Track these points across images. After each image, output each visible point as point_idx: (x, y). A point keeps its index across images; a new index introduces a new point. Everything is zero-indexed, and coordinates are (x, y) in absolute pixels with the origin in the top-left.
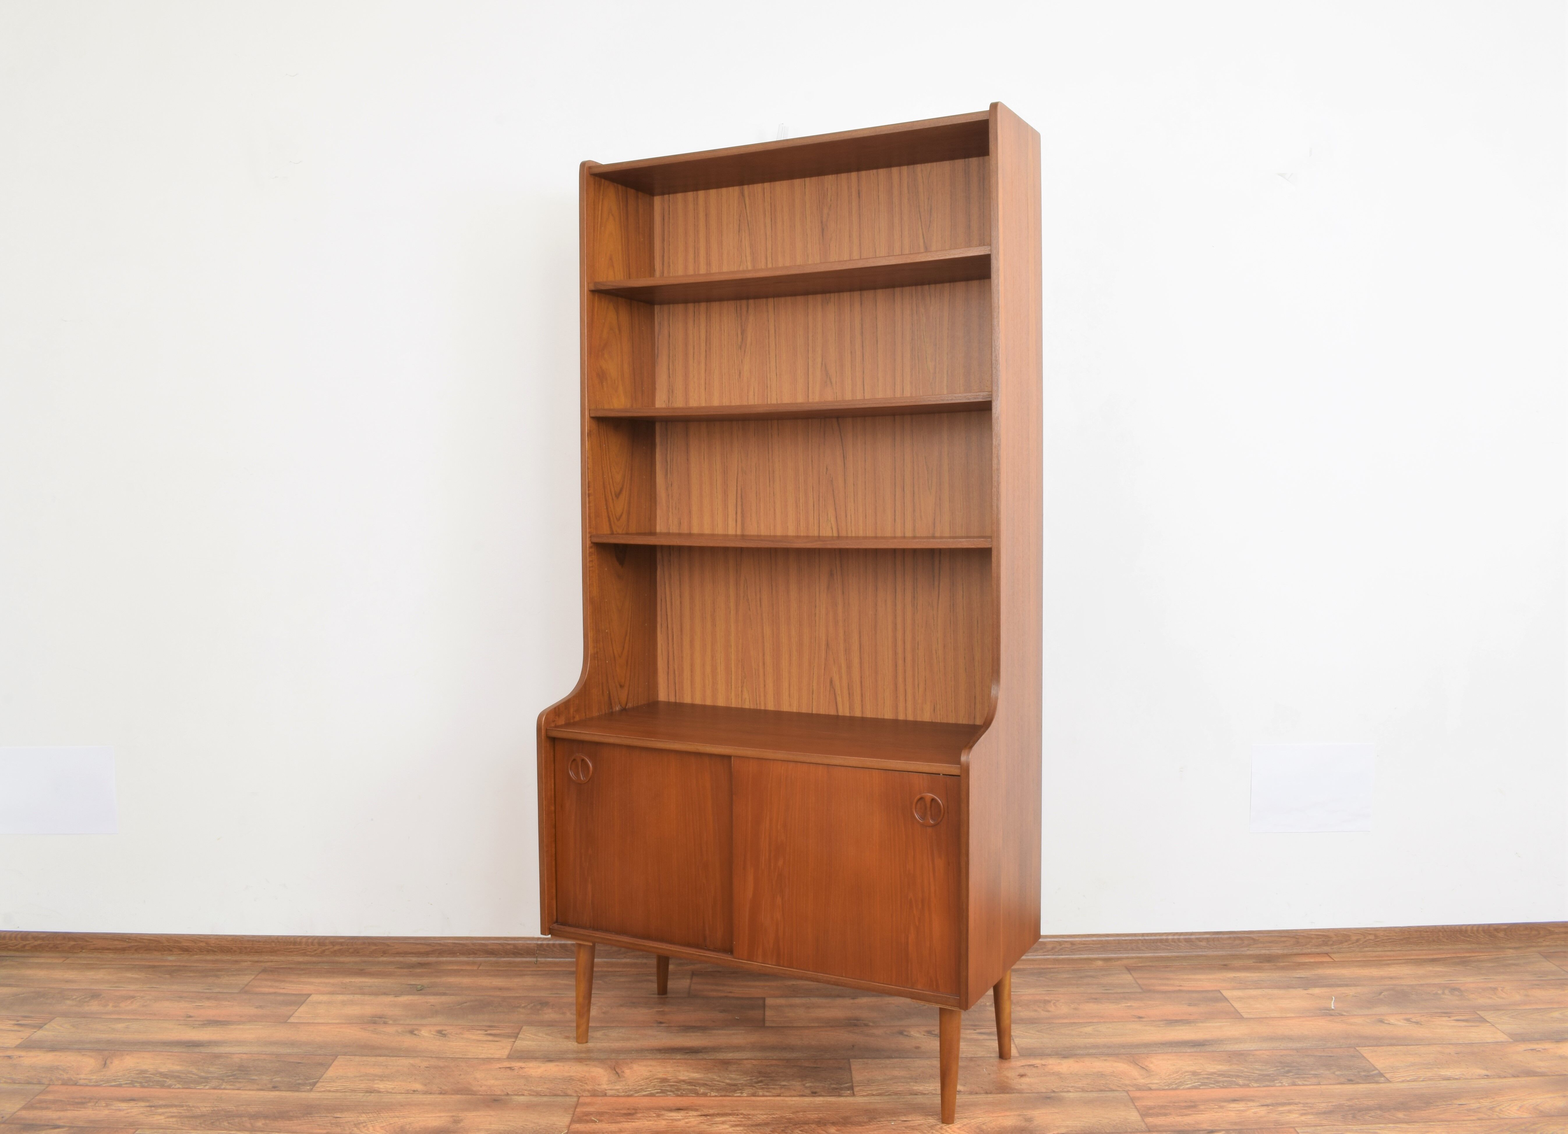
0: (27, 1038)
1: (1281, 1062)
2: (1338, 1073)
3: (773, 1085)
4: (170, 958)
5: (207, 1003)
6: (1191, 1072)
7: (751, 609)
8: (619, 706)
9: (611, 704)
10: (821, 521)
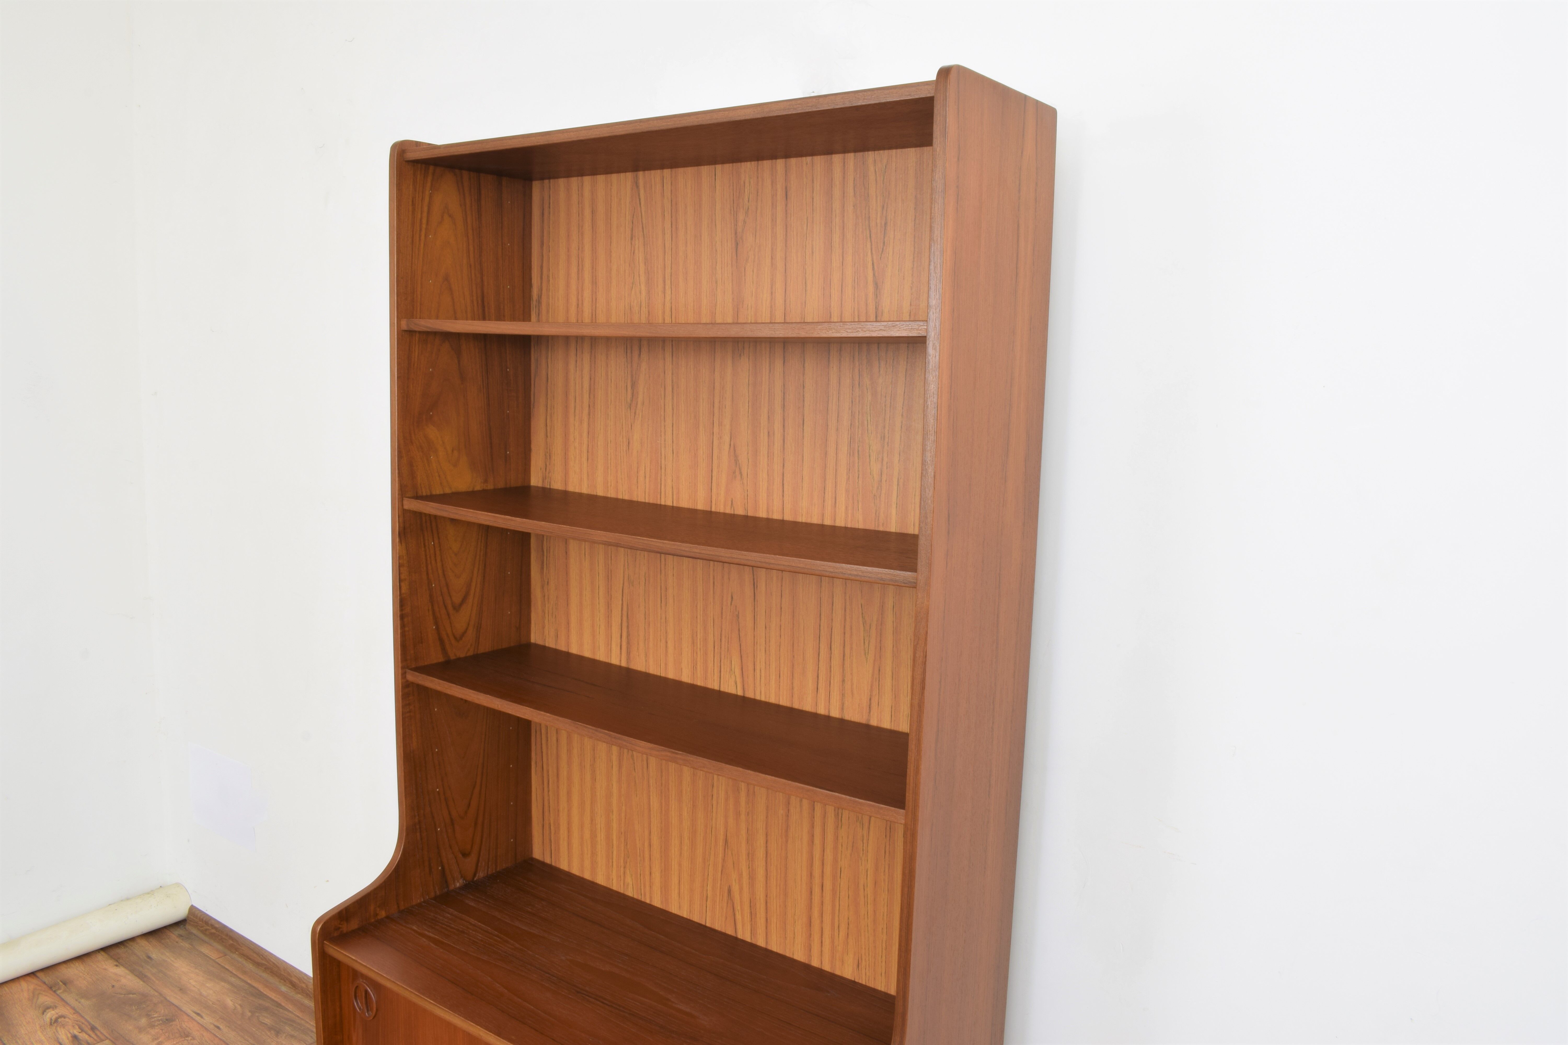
7: (636, 770)
8: (461, 881)
9: (446, 882)
10: (722, 670)
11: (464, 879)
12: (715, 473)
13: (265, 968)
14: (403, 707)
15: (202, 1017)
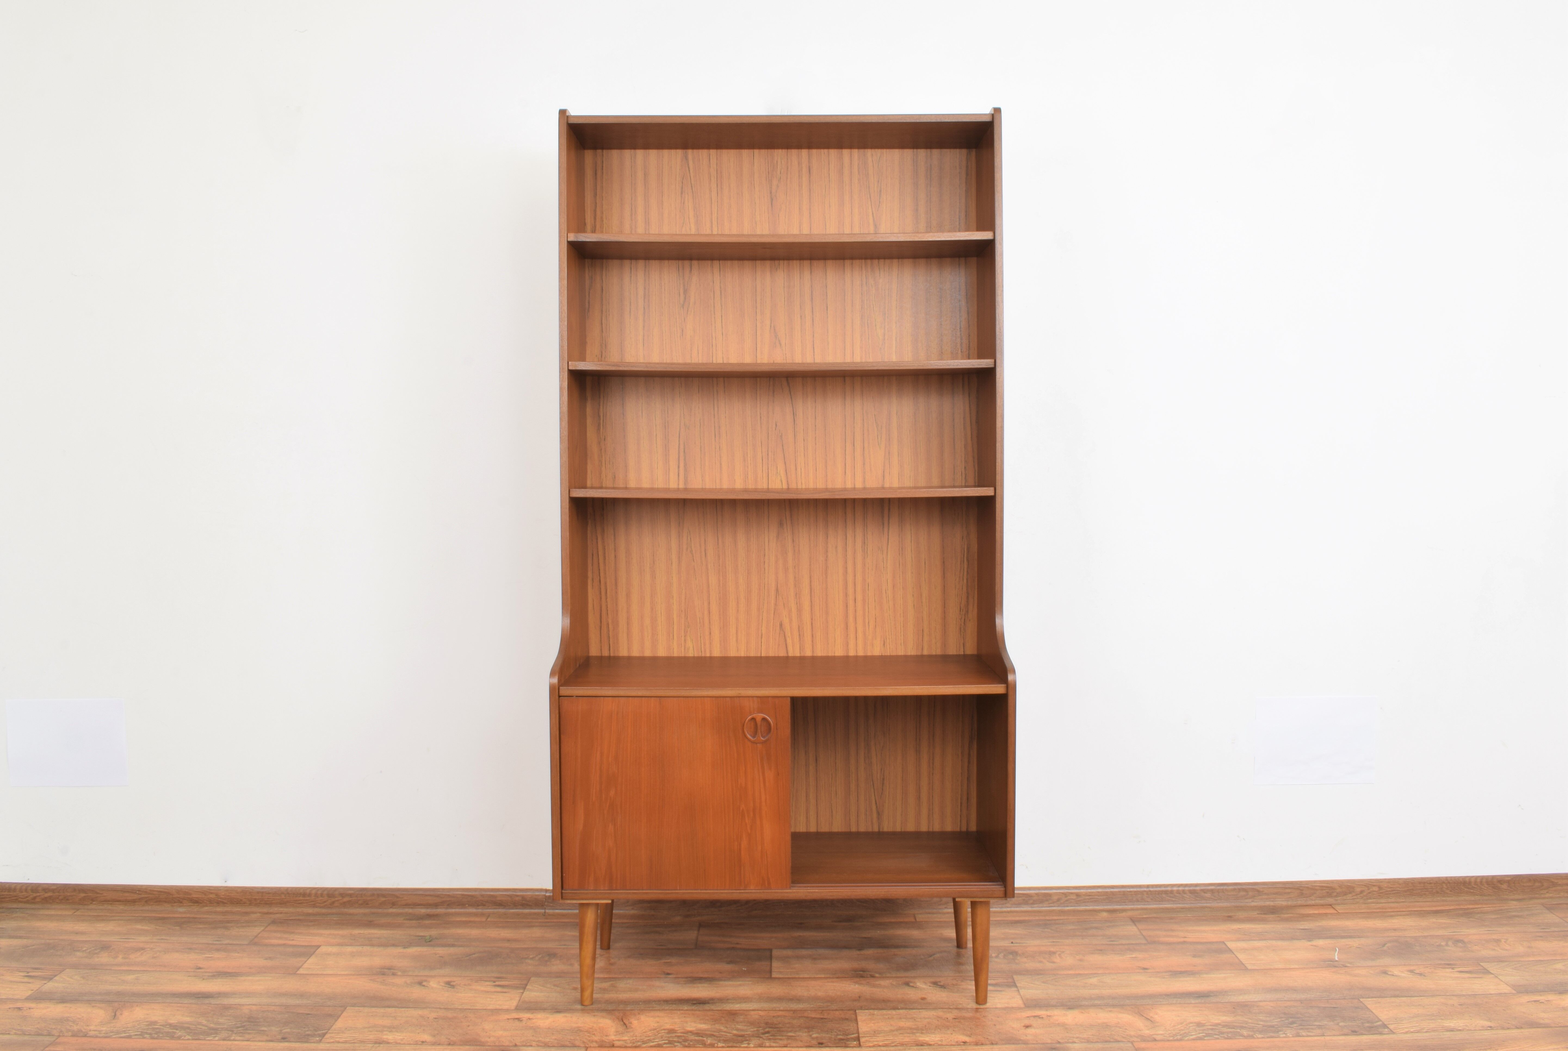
0: (37, 990)
1: (1285, 1014)
2: (1341, 1024)
3: (779, 1036)
4: (181, 910)
5: (216, 955)
6: (1195, 1023)
10: (770, 474)
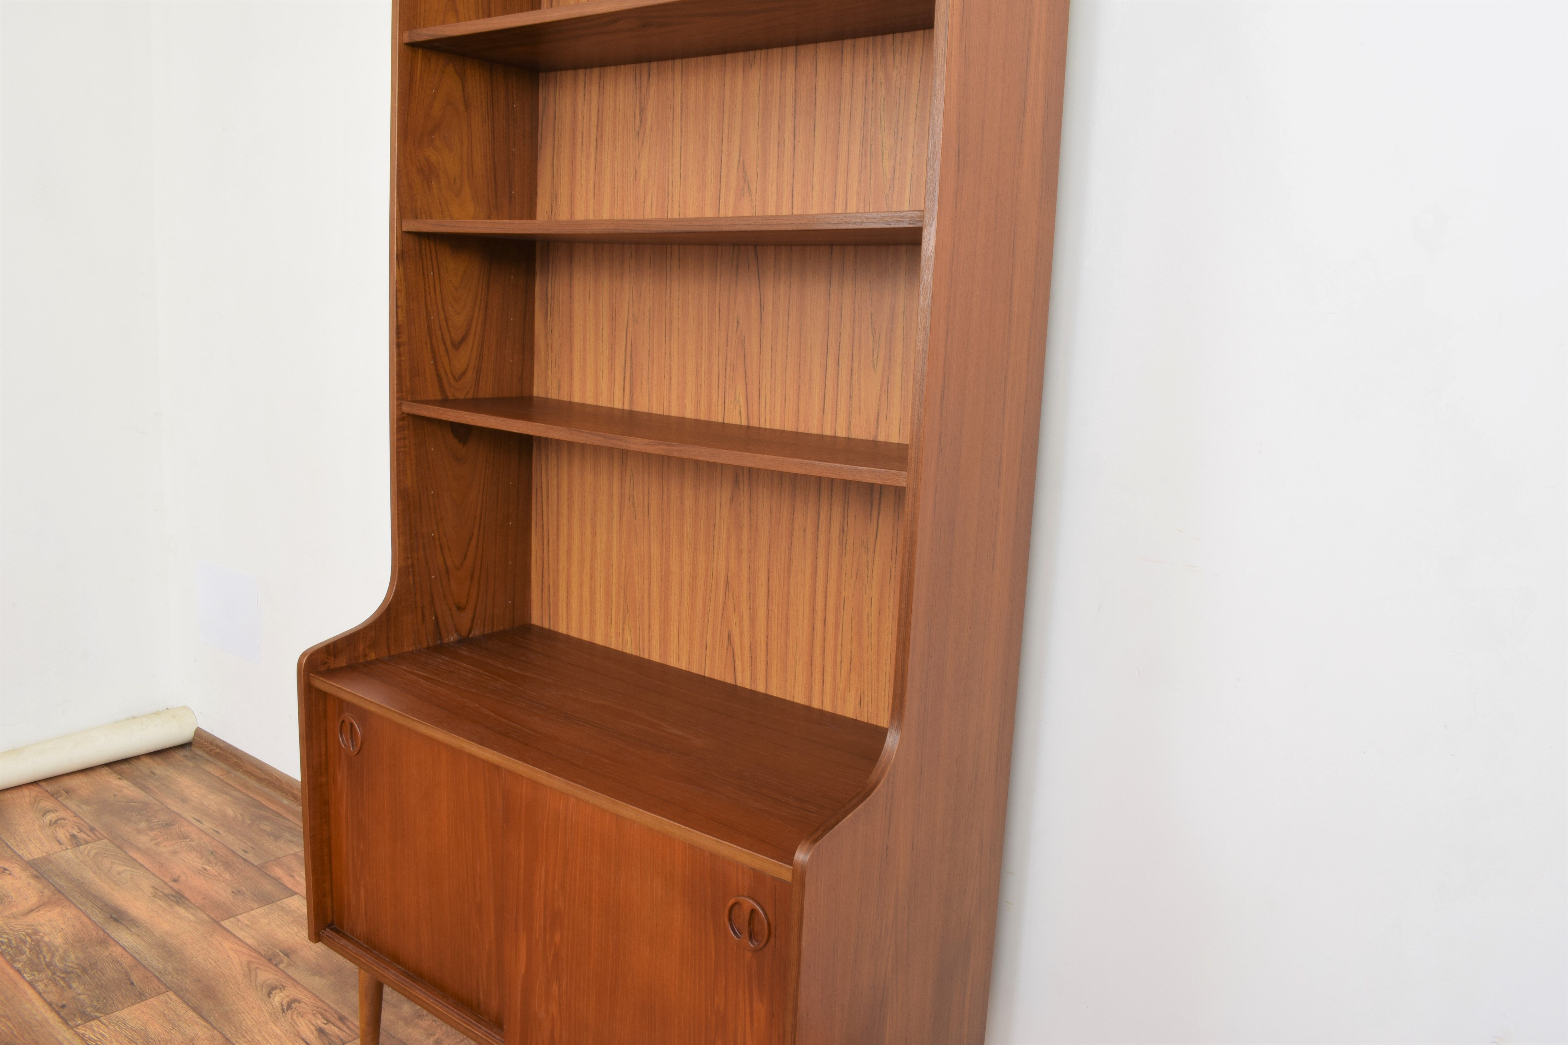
7: (637, 518)
8: (455, 635)
9: (440, 633)
10: (727, 401)
11: (459, 634)
12: (723, 194)
13: (268, 783)
14: (398, 440)
15: (202, 823)
